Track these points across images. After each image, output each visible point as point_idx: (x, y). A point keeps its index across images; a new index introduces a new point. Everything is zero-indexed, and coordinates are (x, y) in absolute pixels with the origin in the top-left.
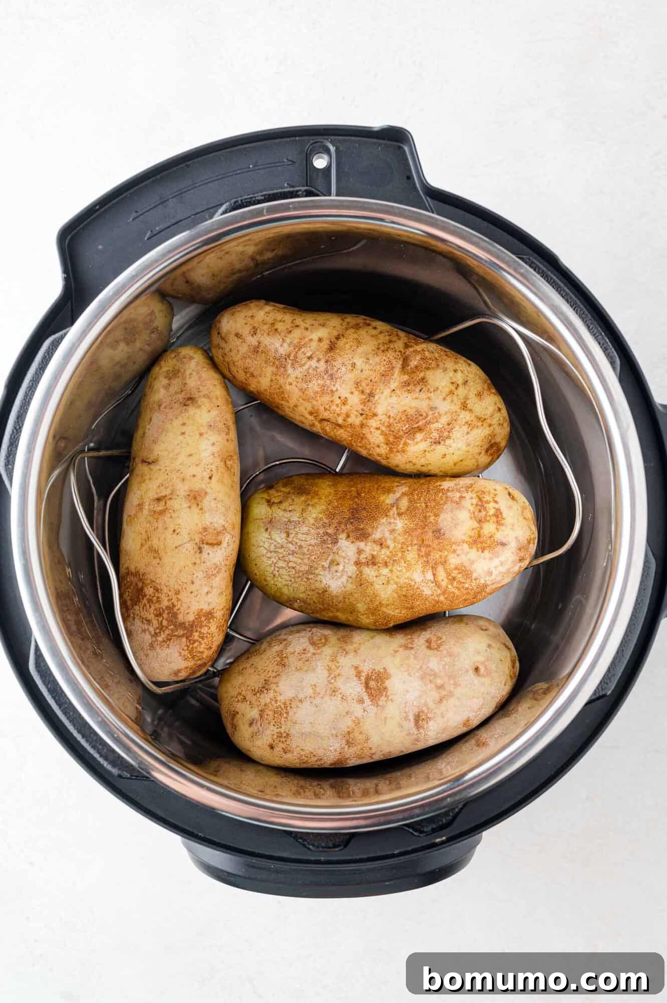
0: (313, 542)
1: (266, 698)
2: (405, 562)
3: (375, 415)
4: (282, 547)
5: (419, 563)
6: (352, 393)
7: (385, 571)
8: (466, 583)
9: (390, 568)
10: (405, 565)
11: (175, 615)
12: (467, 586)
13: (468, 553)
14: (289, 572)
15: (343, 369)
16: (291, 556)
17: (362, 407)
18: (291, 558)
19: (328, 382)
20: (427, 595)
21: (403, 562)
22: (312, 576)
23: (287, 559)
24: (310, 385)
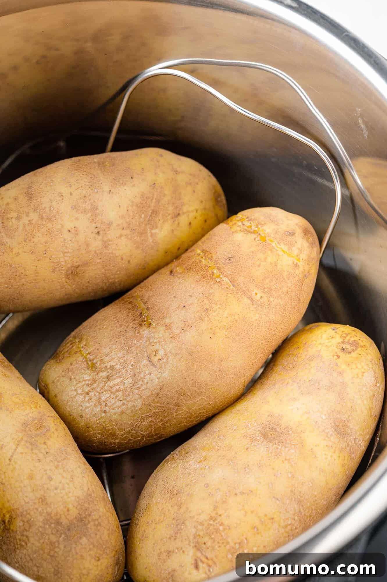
0: (120, 355)
1: (190, 530)
2: (216, 304)
3: (110, 225)
4: (95, 381)
5: (229, 295)
6: (77, 219)
7: (204, 325)
8: (283, 286)
9: (206, 319)
10: (219, 306)
11: (58, 523)
12: (285, 289)
13: (266, 258)
14: (116, 397)
15: (54, 204)
16: (108, 383)
17: (94, 225)
18: (110, 383)
19: (50, 225)
20: (256, 320)
21: (215, 305)
22: (140, 382)
23: (106, 388)
24: (36, 240)
